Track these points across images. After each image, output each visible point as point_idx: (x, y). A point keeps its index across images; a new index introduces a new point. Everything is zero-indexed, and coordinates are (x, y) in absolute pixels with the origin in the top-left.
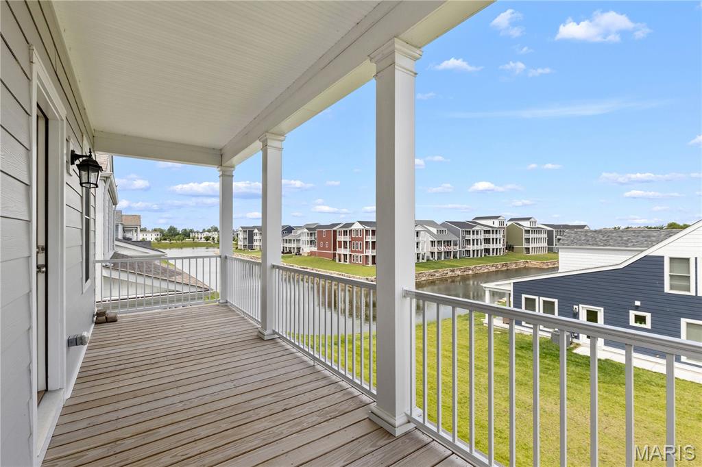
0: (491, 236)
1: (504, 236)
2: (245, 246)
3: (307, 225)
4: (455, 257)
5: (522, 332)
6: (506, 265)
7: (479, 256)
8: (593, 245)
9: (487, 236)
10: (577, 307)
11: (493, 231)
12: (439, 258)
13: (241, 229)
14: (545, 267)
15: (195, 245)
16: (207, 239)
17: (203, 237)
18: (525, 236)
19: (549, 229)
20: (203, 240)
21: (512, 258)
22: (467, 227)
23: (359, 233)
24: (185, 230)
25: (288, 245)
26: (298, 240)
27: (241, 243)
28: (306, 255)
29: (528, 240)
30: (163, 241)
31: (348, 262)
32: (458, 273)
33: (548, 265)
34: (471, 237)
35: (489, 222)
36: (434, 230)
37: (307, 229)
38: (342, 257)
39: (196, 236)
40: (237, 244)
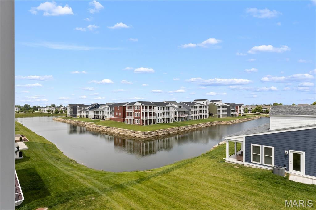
0: (203, 109)
1: (208, 109)
2: (71, 115)
3: (108, 103)
4: (186, 120)
5: (251, 166)
6: (211, 123)
7: (197, 119)
8: (291, 114)
9: (201, 109)
10: (287, 151)
11: (204, 107)
12: (179, 120)
13: (69, 106)
14: (228, 124)
15: (41, 115)
16: (49, 111)
17: (46, 110)
18: (218, 109)
19: (228, 105)
20: (46, 112)
21: (213, 120)
22: (192, 105)
23: (138, 108)
24: (35, 106)
25: (97, 115)
26: (103, 112)
27: (69, 114)
28: (108, 120)
29: (219, 111)
30: (20, 113)
31: (132, 124)
32: (190, 128)
33: (229, 123)
34: (194, 110)
35: (201, 102)
36: (176, 106)
37: (108, 105)
38: (129, 120)
39: (42, 110)
40: (67, 114)
